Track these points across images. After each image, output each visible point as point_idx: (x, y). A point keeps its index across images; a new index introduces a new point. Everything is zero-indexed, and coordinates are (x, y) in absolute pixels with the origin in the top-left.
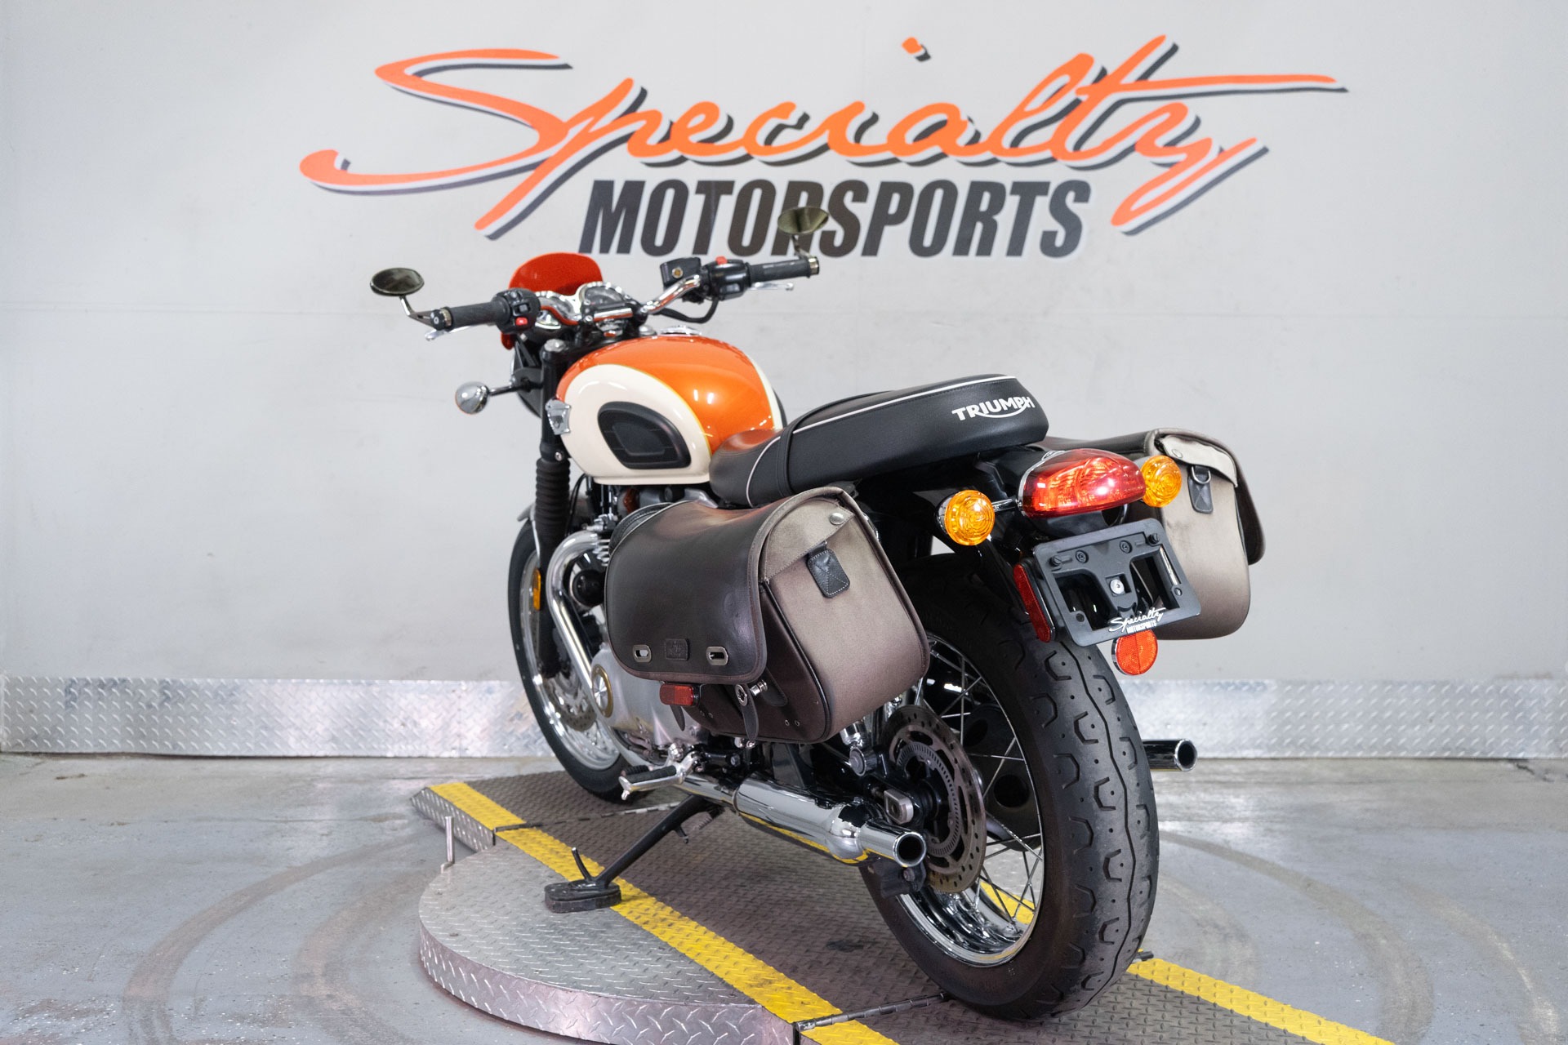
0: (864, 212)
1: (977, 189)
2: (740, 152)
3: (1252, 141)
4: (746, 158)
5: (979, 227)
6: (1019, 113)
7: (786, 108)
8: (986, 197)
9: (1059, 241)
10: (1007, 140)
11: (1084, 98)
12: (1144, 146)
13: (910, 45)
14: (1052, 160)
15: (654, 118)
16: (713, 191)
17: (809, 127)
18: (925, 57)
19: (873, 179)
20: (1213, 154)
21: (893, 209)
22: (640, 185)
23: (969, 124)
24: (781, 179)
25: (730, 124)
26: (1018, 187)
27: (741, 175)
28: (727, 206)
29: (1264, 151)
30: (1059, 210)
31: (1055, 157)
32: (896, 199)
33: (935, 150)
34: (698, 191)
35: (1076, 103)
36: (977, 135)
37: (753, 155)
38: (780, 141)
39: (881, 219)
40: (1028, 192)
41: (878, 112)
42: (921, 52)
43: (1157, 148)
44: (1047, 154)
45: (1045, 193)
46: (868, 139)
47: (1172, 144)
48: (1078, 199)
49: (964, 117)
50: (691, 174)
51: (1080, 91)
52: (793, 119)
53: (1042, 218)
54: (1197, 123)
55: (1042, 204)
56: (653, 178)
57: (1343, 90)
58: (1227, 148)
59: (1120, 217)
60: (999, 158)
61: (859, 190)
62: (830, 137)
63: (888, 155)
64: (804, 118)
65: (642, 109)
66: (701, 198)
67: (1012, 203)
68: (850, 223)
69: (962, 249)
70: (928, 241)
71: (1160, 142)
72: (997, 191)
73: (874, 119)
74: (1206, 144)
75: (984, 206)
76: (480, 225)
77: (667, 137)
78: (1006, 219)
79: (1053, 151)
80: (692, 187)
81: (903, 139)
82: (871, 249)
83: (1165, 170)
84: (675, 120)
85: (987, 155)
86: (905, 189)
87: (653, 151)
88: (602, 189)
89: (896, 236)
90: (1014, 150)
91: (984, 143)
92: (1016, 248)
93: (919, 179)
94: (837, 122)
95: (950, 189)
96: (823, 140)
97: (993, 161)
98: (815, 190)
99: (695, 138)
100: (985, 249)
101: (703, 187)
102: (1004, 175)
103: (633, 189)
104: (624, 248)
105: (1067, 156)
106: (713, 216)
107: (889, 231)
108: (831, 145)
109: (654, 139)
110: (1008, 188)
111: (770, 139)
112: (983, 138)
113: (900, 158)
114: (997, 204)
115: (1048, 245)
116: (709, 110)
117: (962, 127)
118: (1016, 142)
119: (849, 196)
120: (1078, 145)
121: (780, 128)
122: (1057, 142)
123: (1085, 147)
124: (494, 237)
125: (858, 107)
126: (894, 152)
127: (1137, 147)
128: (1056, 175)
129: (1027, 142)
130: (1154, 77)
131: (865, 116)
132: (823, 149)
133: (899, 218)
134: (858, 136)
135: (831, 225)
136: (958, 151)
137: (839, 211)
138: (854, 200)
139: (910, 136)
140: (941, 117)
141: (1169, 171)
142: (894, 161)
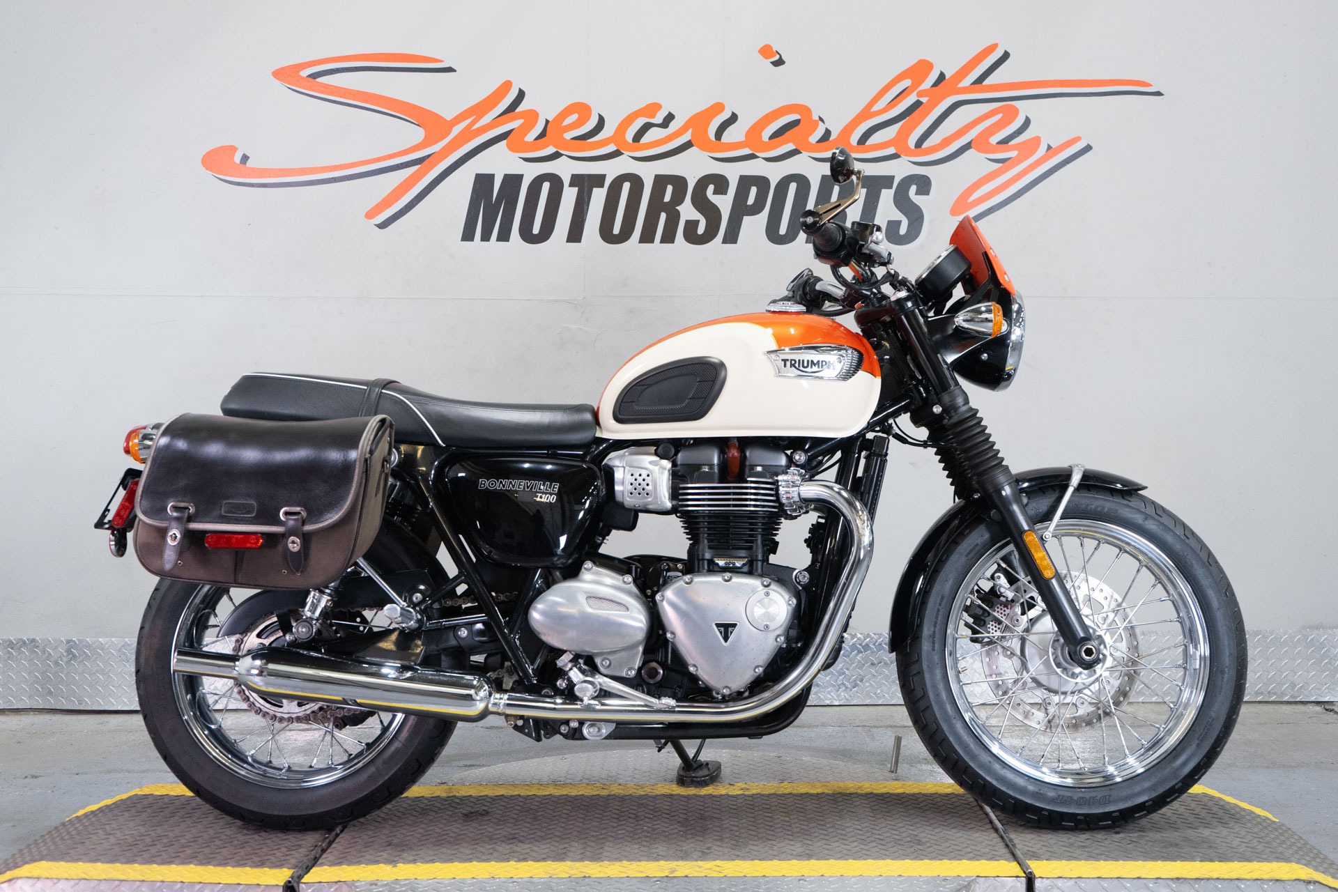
0: (724, 203)
2: (611, 148)
3: (1077, 139)
4: (616, 154)
6: (867, 112)
7: (653, 108)
9: (903, 230)
10: (855, 137)
11: (924, 100)
12: (980, 144)
13: (766, 51)
14: (895, 156)
15: (532, 116)
16: (585, 184)
17: (674, 126)
18: (779, 62)
19: (733, 173)
20: (1042, 151)
21: (751, 201)
22: (519, 178)
23: (820, 122)
24: (648, 173)
25: (601, 121)
26: (869, 181)
27: (611, 170)
28: (599, 197)
29: (1088, 148)
30: (902, 201)
31: (898, 154)
32: (754, 190)
33: (790, 147)
34: (571, 185)
35: (918, 104)
36: (828, 133)
37: (623, 151)
38: (647, 138)
39: (740, 210)
40: (875, 185)
41: (737, 112)
42: (777, 57)
43: (992, 144)
44: (891, 151)
45: (889, 186)
46: (727, 137)
47: (1006, 141)
48: (920, 192)
49: (815, 117)
50: (565, 169)
51: (920, 94)
52: (659, 119)
53: (887, 208)
54: (1027, 122)
55: (887, 196)
56: (530, 172)
57: (1158, 94)
58: (1054, 145)
59: (957, 209)
61: (720, 183)
62: (693, 134)
63: (746, 151)
64: (670, 118)
65: (518, 110)
66: (576, 189)
68: (712, 213)
70: (783, 230)
71: (994, 140)
73: (733, 118)
74: (1036, 142)
76: (370, 215)
77: (542, 135)
79: (896, 148)
80: (566, 180)
81: (761, 137)
82: (731, 237)
83: (998, 166)
84: (550, 118)
86: (762, 182)
87: (530, 147)
88: (483, 182)
89: (754, 226)
90: (862, 146)
91: (834, 140)
93: (775, 173)
94: (699, 121)
95: (803, 183)
96: (686, 138)
98: (680, 183)
99: (568, 136)
101: (576, 180)
103: (512, 181)
104: (504, 236)
105: (909, 152)
106: (586, 207)
107: (747, 221)
108: (693, 143)
109: (530, 137)
111: (638, 137)
112: (833, 136)
113: (757, 154)
115: (892, 233)
116: (582, 110)
117: (814, 126)
118: (863, 139)
120: (920, 143)
121: (646, 127)
122: (900, 140)
123: (926, 144)
124: (382, 226)
125: (719, 107)
126: (751, 148)
127: (973, 145)
128: (899, 169)
129: (872, 140)
130: (988, 81)
131: (725, 115)
132: (687, 145)
133: (756, 209)
134: (719, 134)
135: (695, 215)
136: (810, 148)
137: (701, 202)
138: (715, 193)
139: (766, 134)
140: (795, 117)
141: (1002, 167)
142: (752, 157)
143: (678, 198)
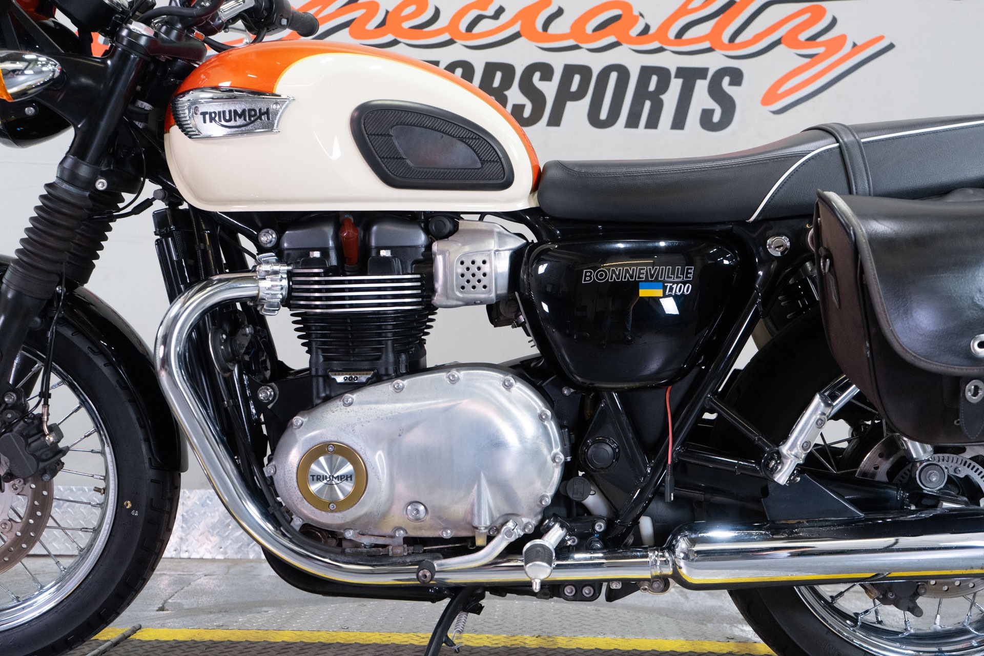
0: (549, 89)
1: (646, 72)
2: (446, 37)
3: (881, 38)
4: (450, 42)
5: (648, 104)
6: (683, 11)
7: (485, 2)
8: (654, 79)
9: (716, 118)
10: (672, 33)
12: (789, 40)
14: (709, 50)
15: (373, 7)
17: (504, 18)
19: (558, 62)
20: (847, 48)
21: (574, 87)
23: (640, 18)
24: (479, 60)
25: (437, 12)
26: (681, 72)
27: (445, 56)
29: (891, 46)
30: (716, 91)
31: (713, 47)
32: (577, 79)
33: (612, 39)
35: (731, 3)
36: (647, 28)
37: (456, 40)
38: (479, 28)
39: (564, 95)
40: (690, 76)
41: (562, 6)
43: (800, 41)
44: (706, 45)
45: (704, 77)
46: (554, 29)
47: (813, 38)
48: (731, 83)
49: (636, 13)
52: (490, 11)
53: (701, 98)
54: (834, 22)
55: (701, 86)
58: (859, 43)
59: (767, 100)
60: (665, 47)
61: (546, 71)
62: (522, 26)
63: (571, 42)
64: (500, 11)
67: (676, 85)
68: (537, 98)
69: (632, 122)
70: (603, 116)
71: (803, 36)
72: (663, 75)
73: (560, 12)
74: (842, 39)
75: (652, 87)
77: (383, 24)
78: (670, 99)
79: (711, 43)
81: (584, 30)
82: (555, 120)
83: (807, 60)
84: (390, 10)
85: (656, 45)
86: (585, 71)
87: (370, 35)
89: (577, 110)
90: (678, 40)
91: (652, 35)
92: (679, 123)
93: (597, 63)
94: (527, 14)
95: (623, 72)
96: (516, 28)
97: (661, 50)
98: (508, 70)
99: (406, 25)
100: (653, 123)
102: (670, 61)
105: (723, 47)
107: (570, 105)
108: (522, 33)
109: (372, 25)
110: (673, 73)
111: (470, 28)
112: (652, 31)
113: (581, 45)
114: (664, 86)
115: (706, 120)
116: (420, 2)
117: (635, 20)
118: (680, 34)
119: (537, 75)
120: (732, 39)
121: (479, 19)
122: (715, 35)
123: (739, 40)
125: (546, 2)
126: (575, 40)
127: (783, 41)
128: (714, 62)
129: (688, 35)
131: (552, 9)
132: (516, 36)
133: (579, 95)
134: (546, 26)
135: (521, 99)
136: (631, 41)
137: (528, 88)
138: (542, 79)
139: (590, 27)
140: (617, 12)
141: (810, 61)
142: (576, 47)
143: (507, 83)
